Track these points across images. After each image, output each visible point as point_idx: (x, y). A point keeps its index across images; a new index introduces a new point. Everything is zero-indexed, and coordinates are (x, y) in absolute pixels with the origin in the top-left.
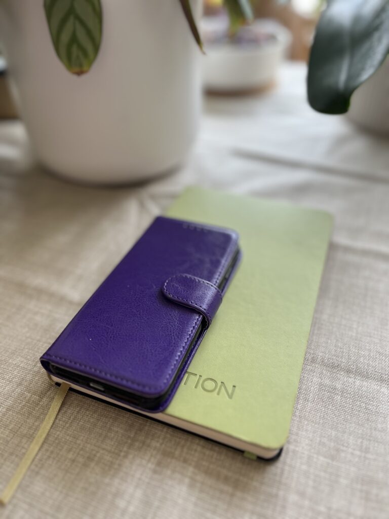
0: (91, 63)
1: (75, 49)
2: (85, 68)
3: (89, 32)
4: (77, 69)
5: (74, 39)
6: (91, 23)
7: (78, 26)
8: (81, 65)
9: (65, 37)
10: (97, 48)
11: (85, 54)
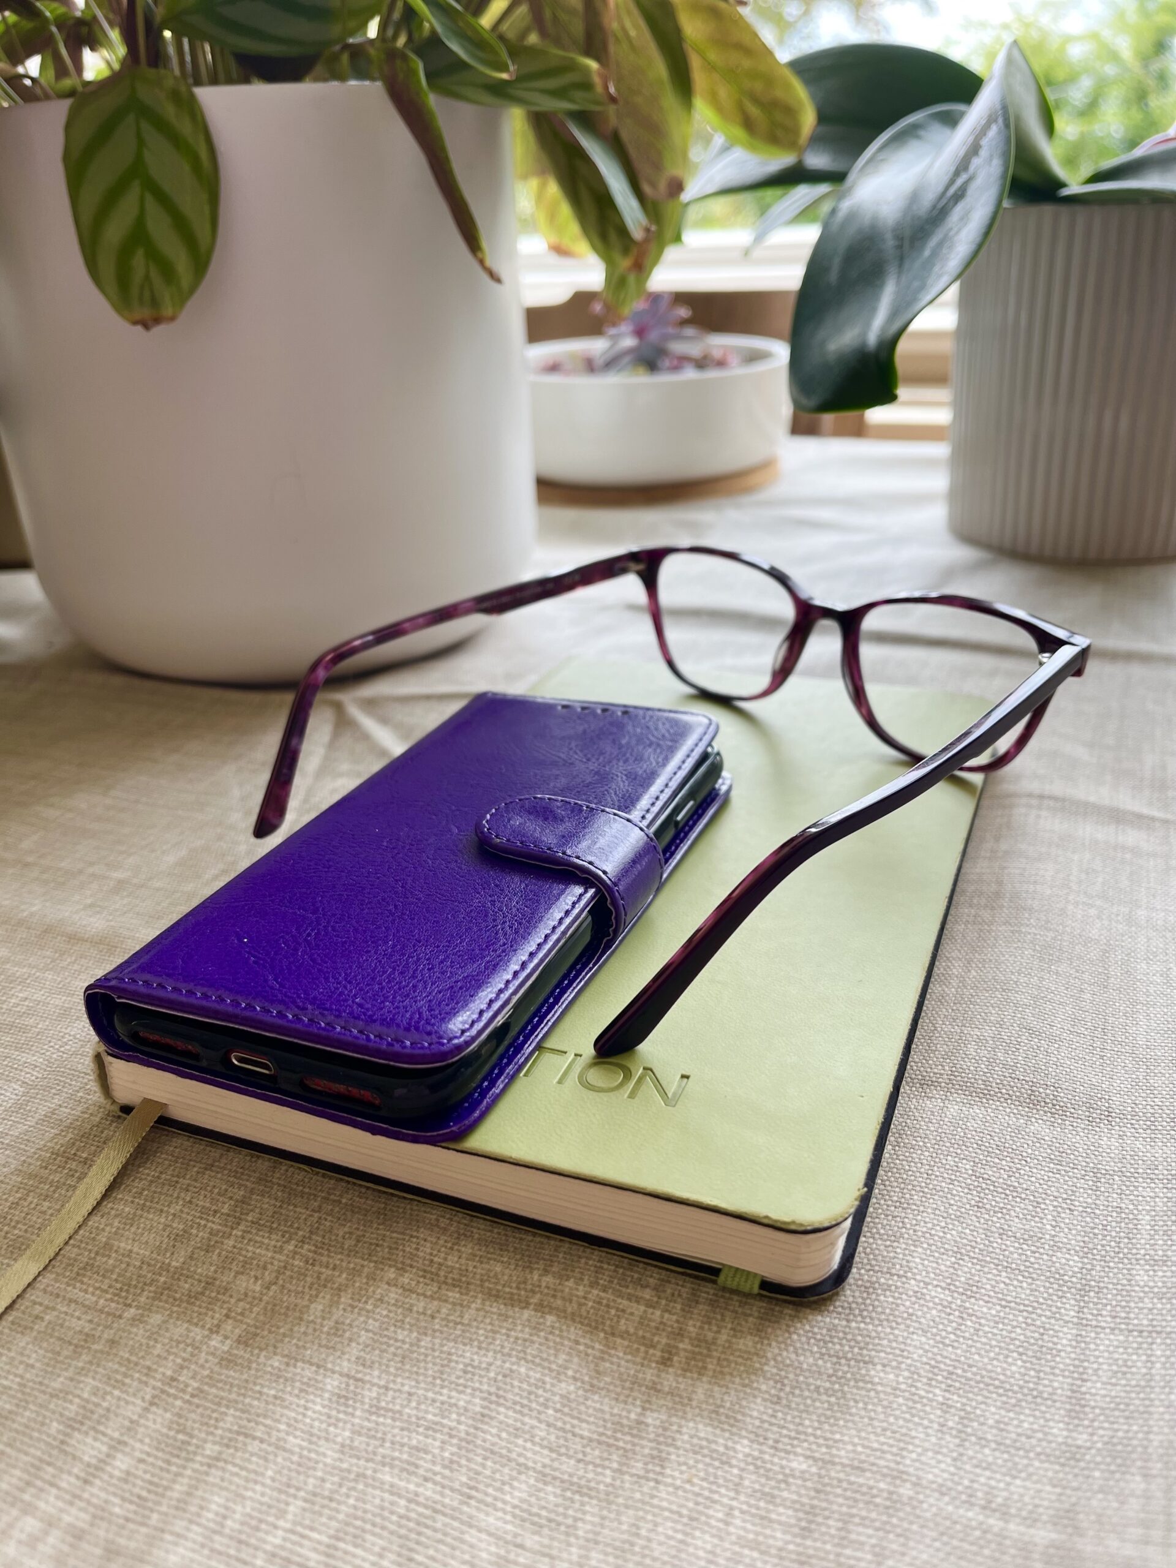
0: (183, 298)
1: (139, 260)
2: (168, 311)
3: (181, 224)
4: (146, 313)
5: (138, 236)
6: (189, 202)
7: (153, 208)
8: (155, 303)
9: (115, 232)
10: (201, 262)
11: (168, 272)
